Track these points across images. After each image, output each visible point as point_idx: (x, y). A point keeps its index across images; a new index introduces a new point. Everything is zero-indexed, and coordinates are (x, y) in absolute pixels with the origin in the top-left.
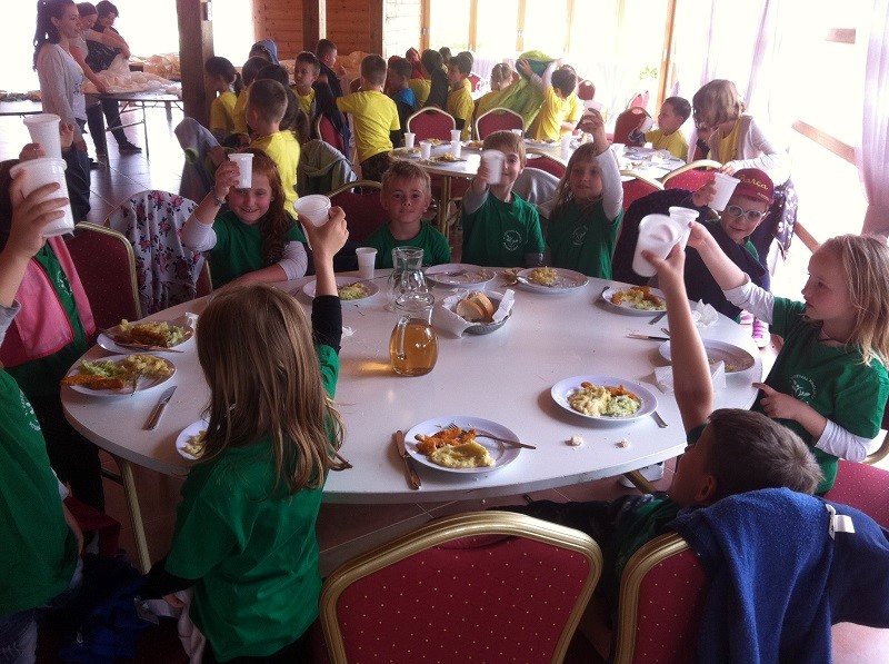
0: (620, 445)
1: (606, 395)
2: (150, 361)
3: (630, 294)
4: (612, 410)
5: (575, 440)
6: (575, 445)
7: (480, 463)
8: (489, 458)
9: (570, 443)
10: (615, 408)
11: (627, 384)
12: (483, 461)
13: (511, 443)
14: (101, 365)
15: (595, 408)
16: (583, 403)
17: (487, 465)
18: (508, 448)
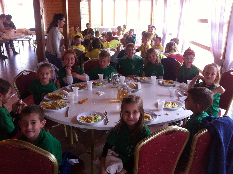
0: (178, 114)
1: (171, 104)
2: (60, 102)
3: (165, 82)
4: (173, 107)
5: (168, 113)
6: (168, 115)
7: (149, 119)
8: (151, 118)
9: (167, 114)
10: (174, 106)
11: (174, 101)
12: (150, 119)
13: (154, 115)
14: (49, 103)
15: (170, 106)
16: (166, 105)
17: (151, 120)
18: (154, 116)
